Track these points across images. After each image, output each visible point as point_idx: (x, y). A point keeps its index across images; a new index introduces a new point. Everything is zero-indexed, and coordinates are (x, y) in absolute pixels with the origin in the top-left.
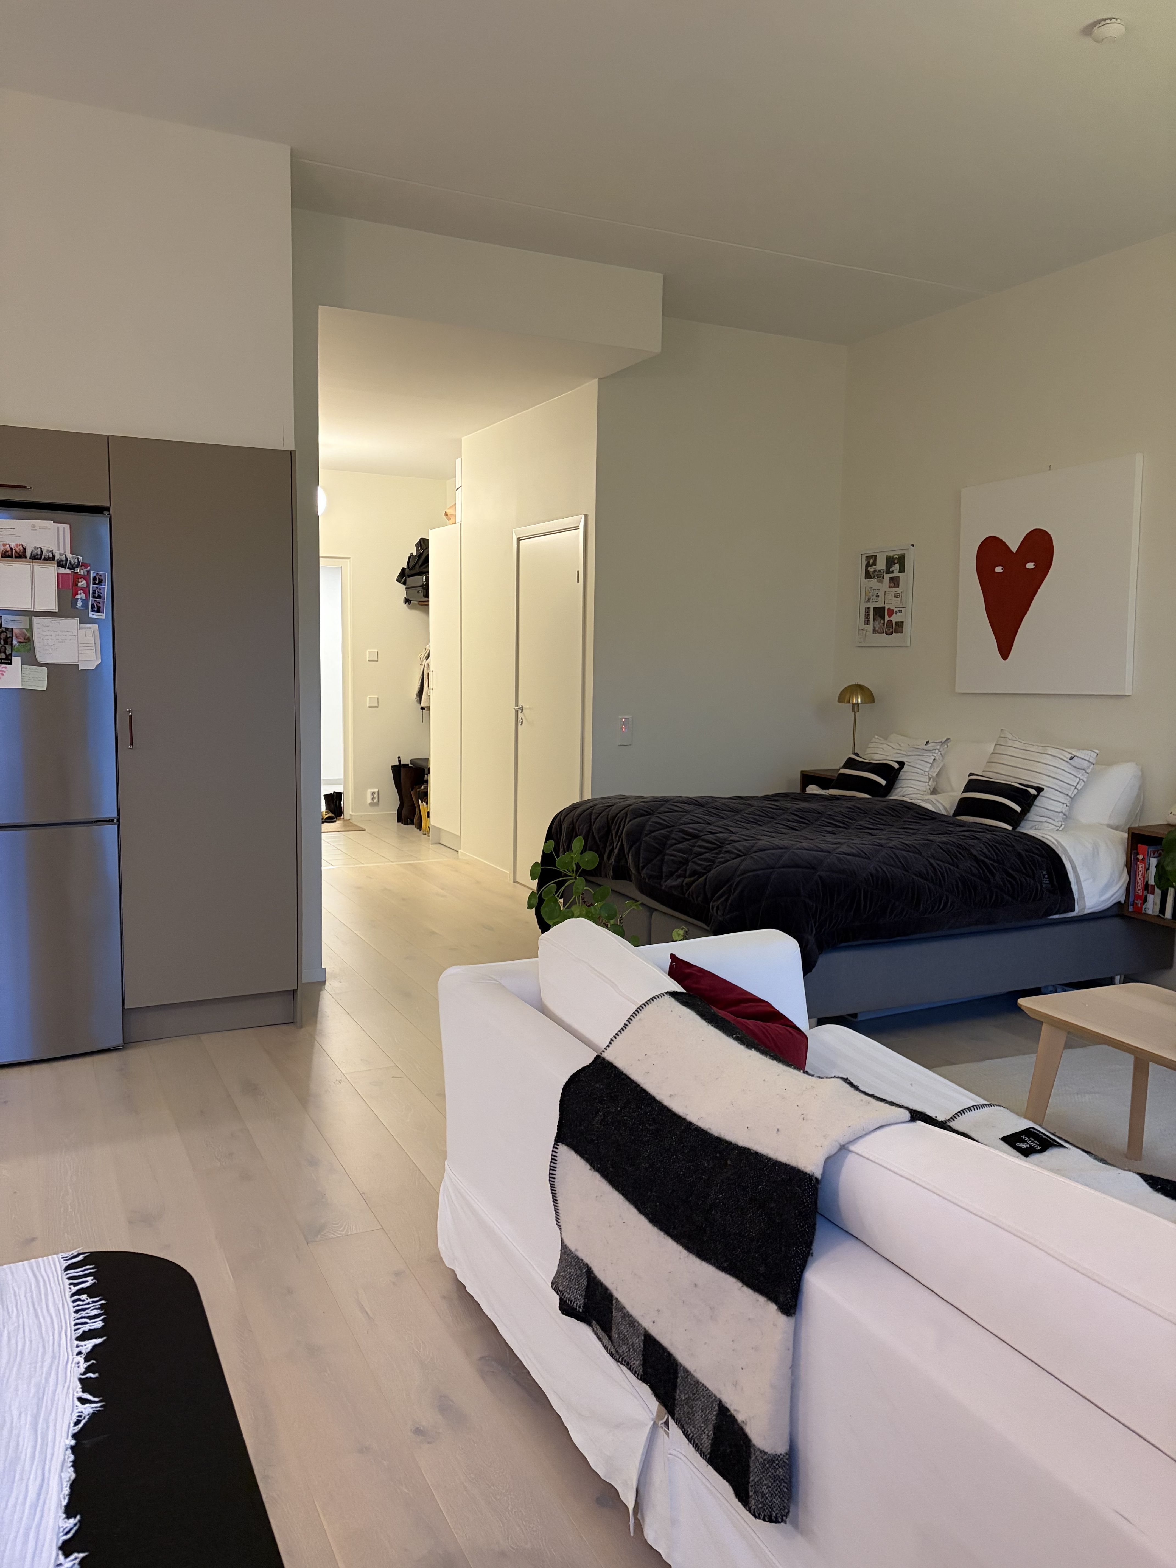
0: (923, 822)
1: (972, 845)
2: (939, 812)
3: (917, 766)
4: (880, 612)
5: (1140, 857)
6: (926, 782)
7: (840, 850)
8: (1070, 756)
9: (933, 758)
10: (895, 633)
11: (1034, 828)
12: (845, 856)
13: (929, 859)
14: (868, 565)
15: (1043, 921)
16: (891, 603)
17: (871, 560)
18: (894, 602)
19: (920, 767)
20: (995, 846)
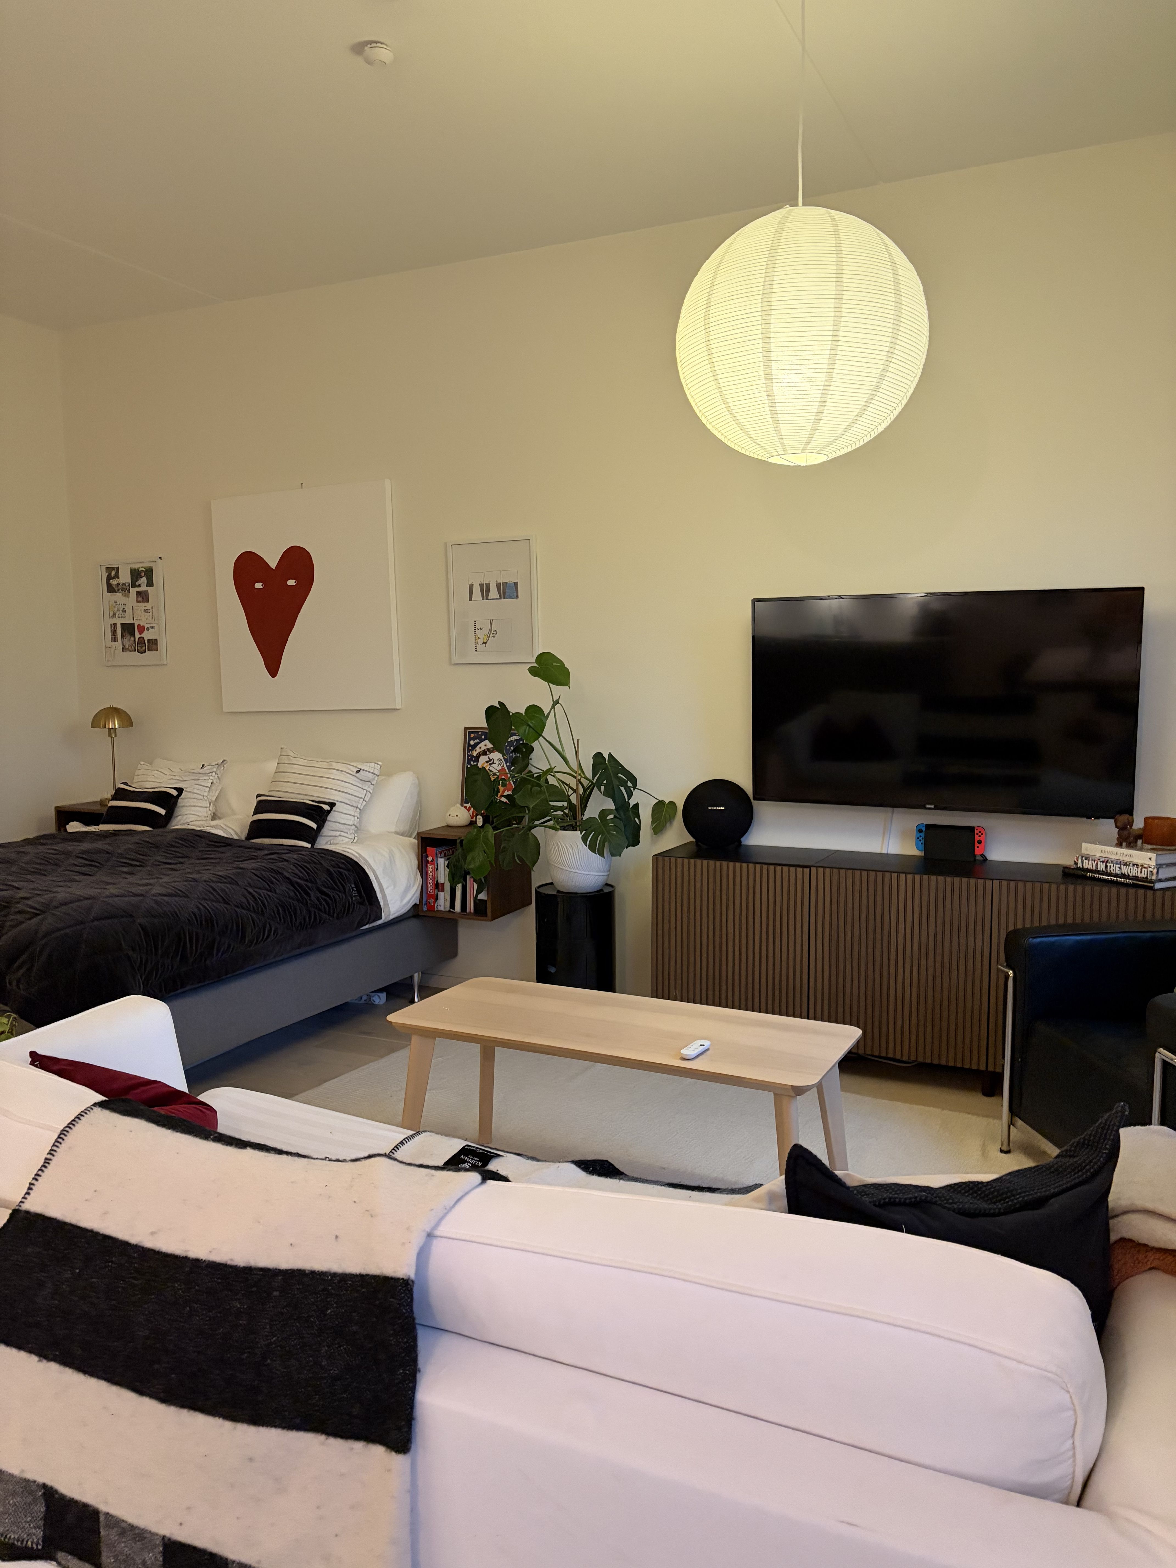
0: (220, 849)
1: (283, 868)
2: (231, 837)
3: (195, 791)
4: (129, 629)
5: (430, 859)
6: (207, 807)
7: (154, 891)
8: (355, 770)
9: (211, 781)
10: (148, 651)
11: (329, 843)
12: (162, 897)
13: (246, 888)
14: (109, 578)
15: (358, 932)
16: (141, 619)
17: (112, 573)
18: (144, 619)
19: (198, 792)
20: (305, 866)
